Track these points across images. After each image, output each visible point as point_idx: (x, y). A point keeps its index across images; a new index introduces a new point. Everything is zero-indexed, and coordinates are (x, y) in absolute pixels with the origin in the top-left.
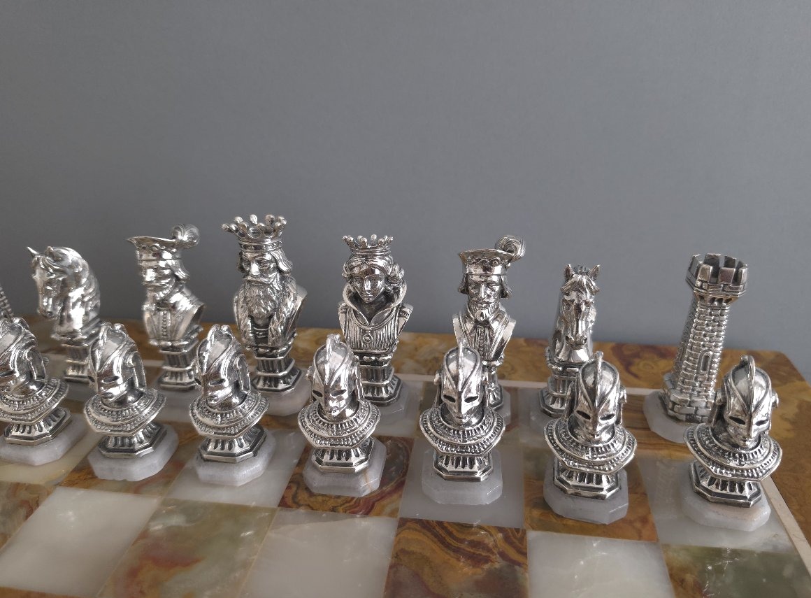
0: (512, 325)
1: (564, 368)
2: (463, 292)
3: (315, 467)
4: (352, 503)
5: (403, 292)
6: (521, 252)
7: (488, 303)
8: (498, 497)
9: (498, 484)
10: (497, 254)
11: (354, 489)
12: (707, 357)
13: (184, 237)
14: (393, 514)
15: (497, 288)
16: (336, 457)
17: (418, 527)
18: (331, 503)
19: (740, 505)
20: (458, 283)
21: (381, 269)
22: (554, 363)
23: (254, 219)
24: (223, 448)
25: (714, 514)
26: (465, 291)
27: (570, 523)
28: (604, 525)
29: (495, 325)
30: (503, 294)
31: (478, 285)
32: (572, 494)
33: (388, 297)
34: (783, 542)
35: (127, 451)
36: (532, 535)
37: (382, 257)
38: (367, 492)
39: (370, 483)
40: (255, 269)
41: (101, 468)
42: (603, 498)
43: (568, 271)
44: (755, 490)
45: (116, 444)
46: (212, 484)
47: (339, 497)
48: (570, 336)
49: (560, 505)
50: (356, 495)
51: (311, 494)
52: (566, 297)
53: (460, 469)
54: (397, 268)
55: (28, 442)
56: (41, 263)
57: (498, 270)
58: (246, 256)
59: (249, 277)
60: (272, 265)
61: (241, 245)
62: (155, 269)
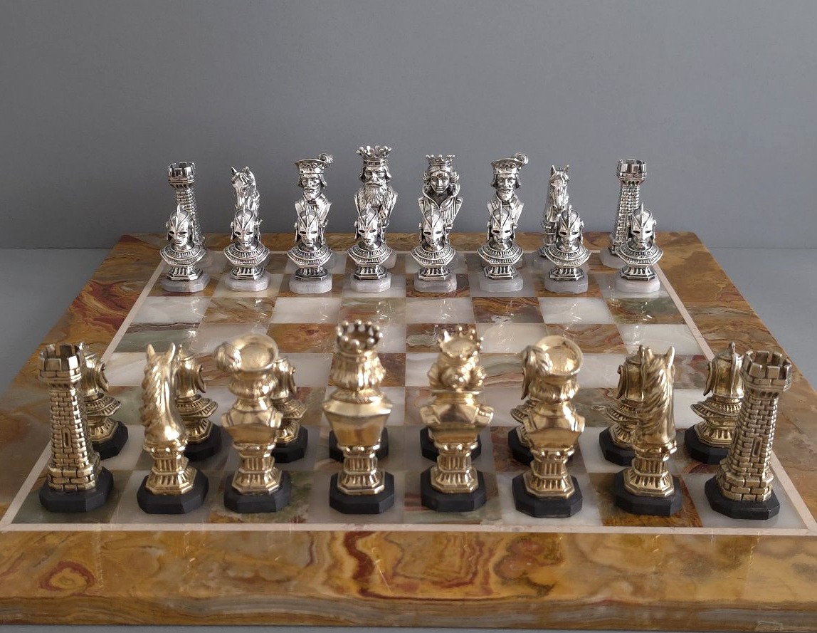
0: (521, 207)
2: (494, 185)
3: (421, 280)
4: (446, 294)
5: (458, 188)
6: (526, 161)
7: (510, 190)
8: (521, 288)
9: (521, 279)
10: (514, 161)
11: (445, 288)
13: (329, 160)
14: (468, 296)
15: (514, 182)
17: (482, 299)
18: (434, 295)
19: (643, 280)
20: (491, 181)
21: (449, 173)
22: (547, 225)
24: (370, 272)
25: (630, 285)
26: (496, 185)
28: (577, 294)
29: (512, 205)
30: (517, 186)
31: (503, 180)
32: (560, 280)
33: (449, 192)
34: (665, 294)
35: (314, 276)
37: (448, 166)
38: (451, 290)
39: (452, 285)
40: (375, 175)
41: (300, 287)
42: (575, 280)
43: (552, 169)
44: (651, 273)
45: (308, 273)
47: (436, 293)
48: (555, 205)
49: (553, 286)
50: (447, 291)
51: (421, 293)
52: (552, 184)
53: (501, 273)
54: (455, 173)
55: (250, 278)
56: (241, 177)
57: (514, 170)
58: (369, 169)
59: (370, 182)
60: (383, 175)
61: (365, 163)
62: (313, 179)
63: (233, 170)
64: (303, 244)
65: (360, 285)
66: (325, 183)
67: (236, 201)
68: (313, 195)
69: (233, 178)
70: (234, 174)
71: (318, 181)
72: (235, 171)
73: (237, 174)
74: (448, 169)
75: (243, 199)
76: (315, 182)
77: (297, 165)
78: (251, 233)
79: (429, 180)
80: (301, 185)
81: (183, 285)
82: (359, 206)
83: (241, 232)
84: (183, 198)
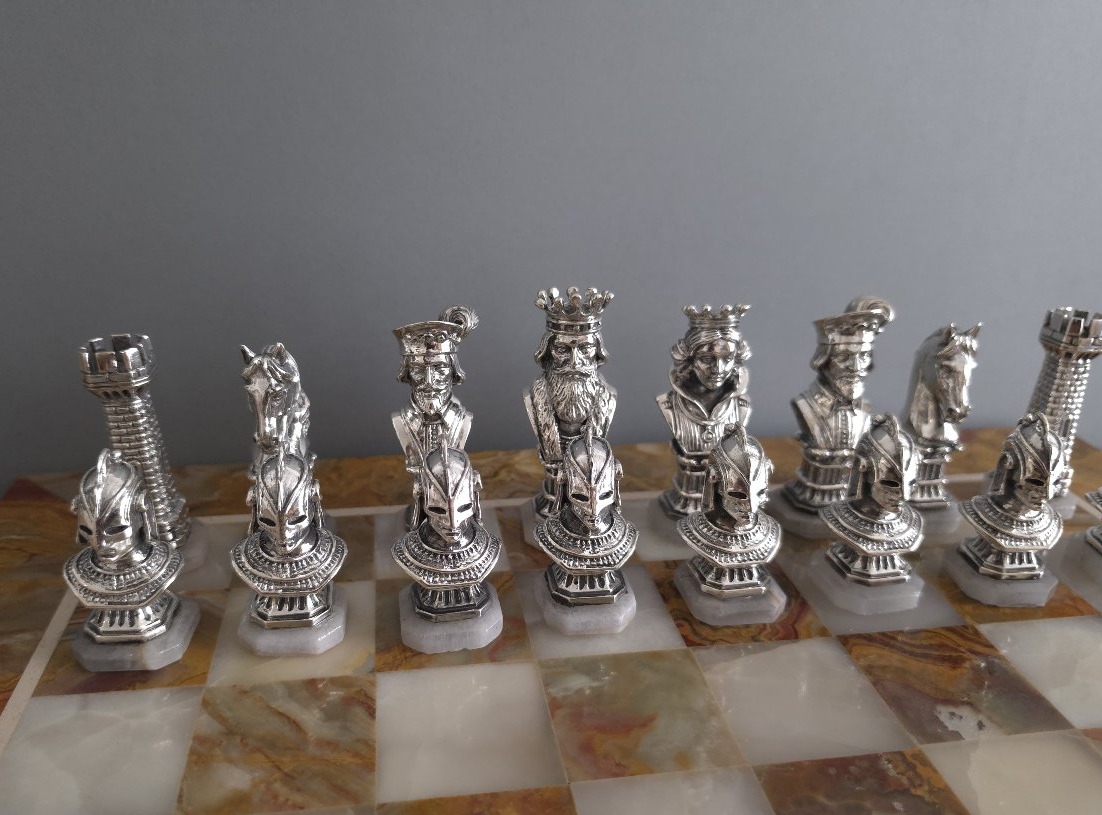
1: (935, 448)
4: (769, 629)
5: (743, 376)
7: (861, 377)
9: (921, 582)
11: (766, 613)
12: (1068, 421)
14: (823, 633)
16: (736, 577)
17: (865, 642)
23: (555, 293)
26: (825, 366)
27: (1008, 611)
28: (1040, 607)
31: (849, 357)
32: (1007, 579)
36: (984, 629)
38: (777, 616)
39: (776, 605)
40: (577, 354)
41: (430, 637)
42: (1038, 576)
46: (581, 636)
47: (747, 626)
50: (767, 621)
51: (714, 629)
52: (946, 363)
53: (883, 571)
55: (303, 621)
56: (265, 366)
57: (868, 337)
58: (563, 339)
59: (567, 369)
60: (592, 352)
61: (557, 327)
62: (437, 366)
63: (244, 352)
64: (432, 531)
65: (574, 620)
66: (461, 373)
67: (254, 424)
68: (437, 403)
69: (248, 370)
70: (248, 360)
71: (447, 371)
72: (252, 354)
73: (256, 361)
74: (734, 335)
75: (273, 421)
76: (442, 373)
77: (399, 335)
78: (302, 518)
79: (690, 360)
80: (407, 378)
81: (127, 655)
82: (536, 420)
83: (275, 518)
84: (124, 420)
